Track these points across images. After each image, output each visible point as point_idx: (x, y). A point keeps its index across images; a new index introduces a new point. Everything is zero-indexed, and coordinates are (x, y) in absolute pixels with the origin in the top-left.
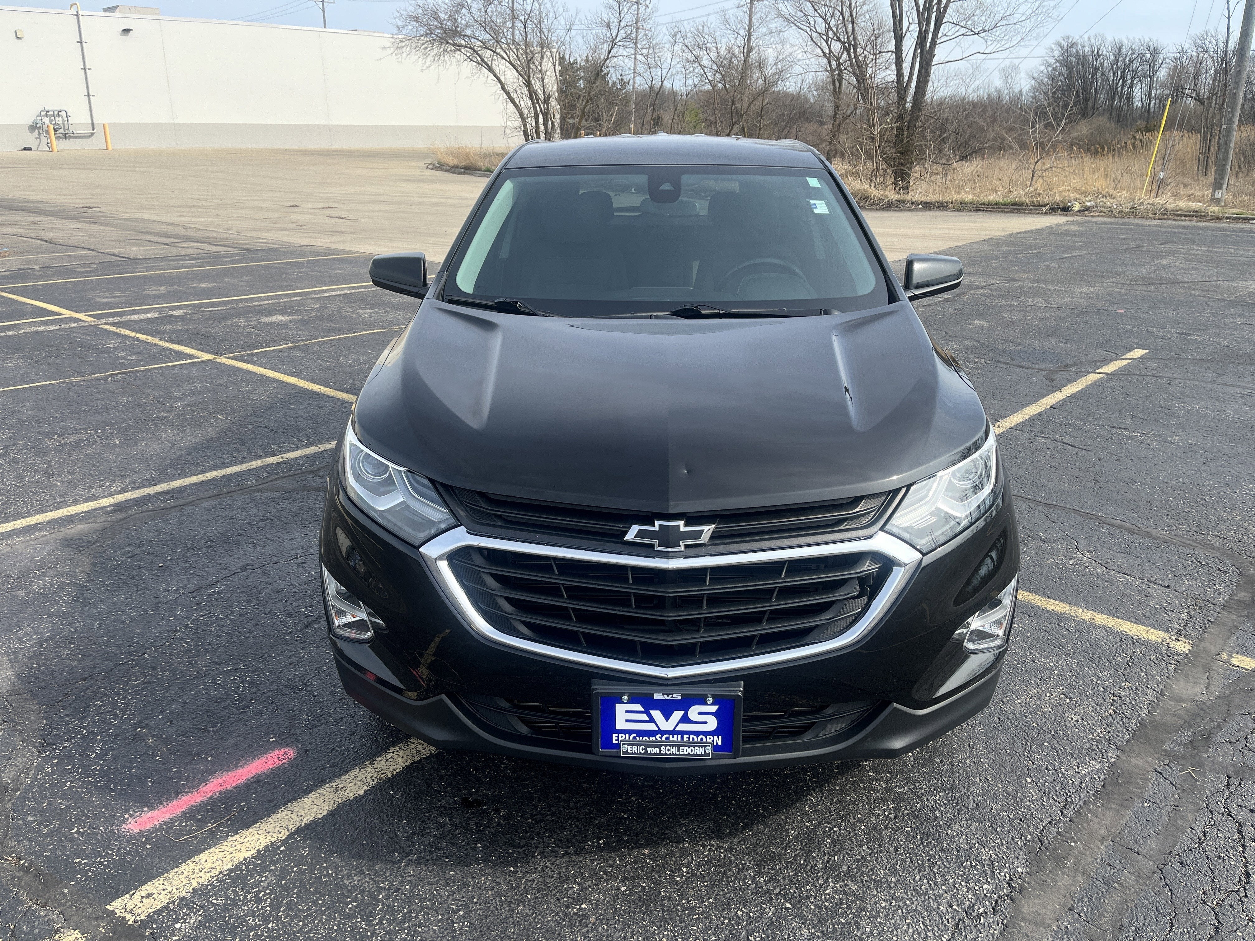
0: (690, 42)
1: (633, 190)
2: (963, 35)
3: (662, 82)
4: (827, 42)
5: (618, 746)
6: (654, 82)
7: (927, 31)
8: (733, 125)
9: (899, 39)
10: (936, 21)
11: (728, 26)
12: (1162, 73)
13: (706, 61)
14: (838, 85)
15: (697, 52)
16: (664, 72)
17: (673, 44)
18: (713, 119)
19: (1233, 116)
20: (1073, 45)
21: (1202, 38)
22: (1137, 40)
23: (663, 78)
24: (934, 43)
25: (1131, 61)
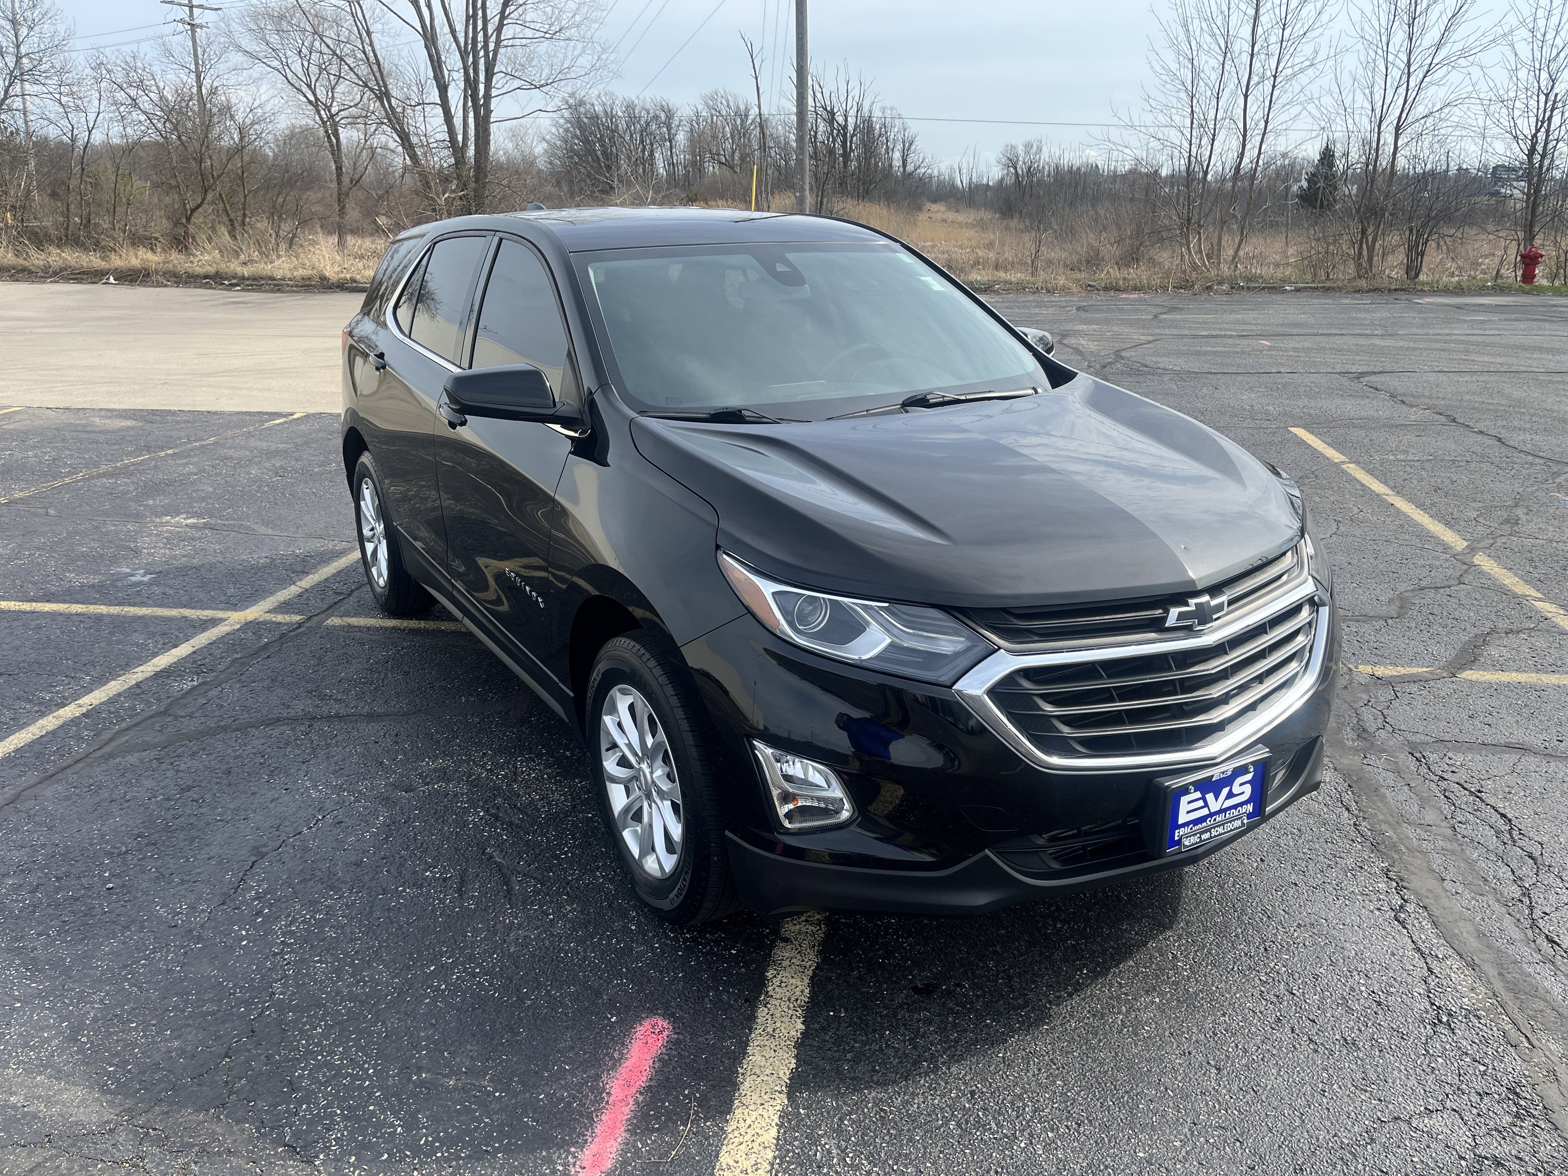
0: (120, 77)
1: (112, 280)
2: (519, 88)
3: (90, 132)
4: (309, 86)
5: (1179, 842)
6: (76, 132)
7: (476, 81)
8: (206, 191)
9: (443, 89)
10: (487, 71)
11: (171, 58)
12: (681, 138)
13: (146, 105)
14: (334, 140)
15: (133, 92)
16: (92, 117)
17: (98, 81)
18: (173, 182)
19: (804, 183)
20: (581, 103)
21: (713, 99)
22: (649, 100)
23: (91, 126)
24: (488, 96)
25: (648, 124)
